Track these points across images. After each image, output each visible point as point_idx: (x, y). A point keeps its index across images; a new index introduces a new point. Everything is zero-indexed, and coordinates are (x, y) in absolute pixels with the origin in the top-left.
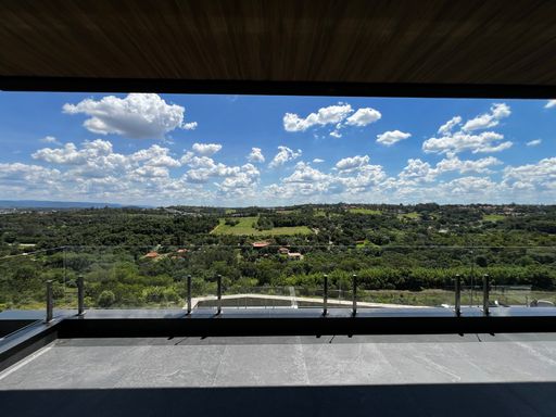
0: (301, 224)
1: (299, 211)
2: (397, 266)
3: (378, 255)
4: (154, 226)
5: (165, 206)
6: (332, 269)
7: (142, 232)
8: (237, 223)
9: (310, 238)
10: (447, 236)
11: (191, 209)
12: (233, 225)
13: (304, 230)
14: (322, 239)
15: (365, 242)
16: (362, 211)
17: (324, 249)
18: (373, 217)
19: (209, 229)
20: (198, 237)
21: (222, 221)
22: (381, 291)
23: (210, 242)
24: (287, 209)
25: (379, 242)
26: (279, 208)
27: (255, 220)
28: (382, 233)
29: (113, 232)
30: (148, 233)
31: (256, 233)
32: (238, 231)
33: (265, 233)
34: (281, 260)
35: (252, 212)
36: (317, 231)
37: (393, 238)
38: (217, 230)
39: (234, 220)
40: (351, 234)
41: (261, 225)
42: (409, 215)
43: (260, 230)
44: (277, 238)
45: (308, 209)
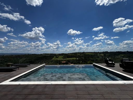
0: (74, 57)
1: (74, 54)
8: (58, 57)
11: (48, 54)
13: (75, 59)
14: (79, 60)
15: (90, 61)
16: (89, 54)
18: (92, 55)
20: (49, 60)
21: (55, 57)
23: (52, 62)
24: (71, 54)
26: (69, 54)
27: (63, 56)
28: (94, 59)
32: (58, 59)
33: (65, 59)
35: (62, 54)
36: (78, 59)
37: (97, 60)
38: (53, 59)
39: (58, 56)
40: (86, 59)
41: (64, 58)
42: (101, 55)
43: (64, 59)
44: (68, 60)
45: (76, 53)
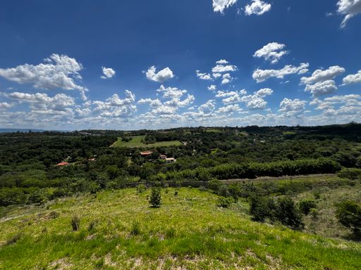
0: (175, 139)
1: (174, 131)
2: (239, 162)
3: (225, 156)
4: (66, 143)
5: (79, 130)
6: (195, 166)
7: (56, 148)
8: (131, 139)
9: (181, 147)
10: (265, 144)
11: (99, 132)
12: (127, 141)
13: (177, 143)
14: (189, 148)
15: (216, 150)
16: (214, 131)
17: (190, 154)
18: (221, 134)
19: (109, 144)
20: (100, 149)
21: (120, 139)
22: (229, 180)
23: (109, 153)
24: (166, 130)
25: (225, 149)
26: (161, 130)
27: (143, 137)
28: (227, 143)
29: (31, 148)
30: (61, 148)
31: (143, 146)
32: (130, 145)
33: (150, 146)
34: (160, 163)
35: (142, 133)
36: (185, 144)
37: (233, 146)
38: (115, 144)
39: (128, 138)
40: (208, 145)
41: (147, 141)
42: (242, 133)
43: (147, 144)
44: (158, 149)
45: (179, 130)
